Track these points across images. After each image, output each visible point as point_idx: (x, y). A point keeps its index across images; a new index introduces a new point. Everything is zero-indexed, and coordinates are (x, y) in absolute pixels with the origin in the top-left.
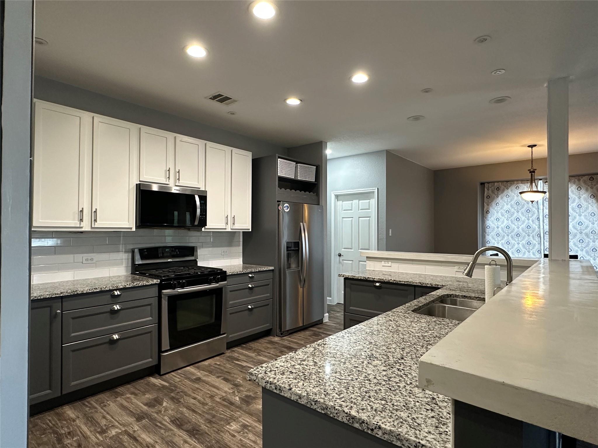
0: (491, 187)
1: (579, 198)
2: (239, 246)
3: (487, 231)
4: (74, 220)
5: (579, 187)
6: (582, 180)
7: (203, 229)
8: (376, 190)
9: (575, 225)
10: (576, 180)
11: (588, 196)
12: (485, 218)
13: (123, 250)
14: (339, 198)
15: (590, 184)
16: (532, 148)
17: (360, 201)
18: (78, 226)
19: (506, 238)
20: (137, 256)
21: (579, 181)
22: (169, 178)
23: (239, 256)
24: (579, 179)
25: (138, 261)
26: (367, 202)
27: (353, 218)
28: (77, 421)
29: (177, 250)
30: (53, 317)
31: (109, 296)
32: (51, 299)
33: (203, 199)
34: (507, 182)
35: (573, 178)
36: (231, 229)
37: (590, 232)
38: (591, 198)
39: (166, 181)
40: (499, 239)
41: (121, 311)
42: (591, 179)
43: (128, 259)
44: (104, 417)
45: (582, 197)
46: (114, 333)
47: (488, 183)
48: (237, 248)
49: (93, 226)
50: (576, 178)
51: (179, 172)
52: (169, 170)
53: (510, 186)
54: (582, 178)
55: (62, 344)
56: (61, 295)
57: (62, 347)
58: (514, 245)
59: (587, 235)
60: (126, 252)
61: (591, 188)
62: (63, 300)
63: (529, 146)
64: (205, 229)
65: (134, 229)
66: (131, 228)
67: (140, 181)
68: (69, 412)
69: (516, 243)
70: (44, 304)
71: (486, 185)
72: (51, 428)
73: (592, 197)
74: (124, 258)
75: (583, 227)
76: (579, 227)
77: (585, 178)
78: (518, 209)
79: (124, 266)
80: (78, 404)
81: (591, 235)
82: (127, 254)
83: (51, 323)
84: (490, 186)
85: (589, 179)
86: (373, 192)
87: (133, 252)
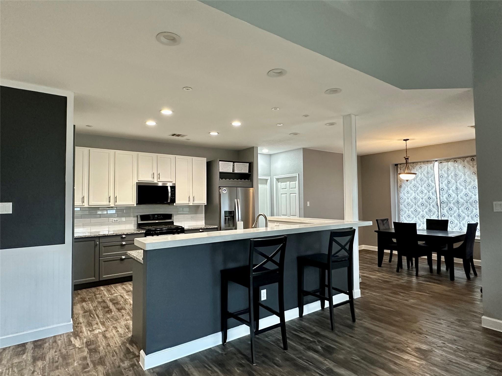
0: (402, 168)
1: (465, 175)
2: (202, 213)
3: (401, 202)
4: (107, 202)
5: (464, 166)
6: (466, 160)
7: (174, 204)
8: (298, 175)
9: (463, 196)
10: (462, 161)
11: (471, 173)
12: (399, 191)
13: (133, 216)
14: (279, 180)
15: (471, 164)
16: (406, 141)
17: (291, 183)
18: (108, 204)
19: (414, 207)
20: (139, 219)
21: (464, 162)
22: (154, 178)
23: (202, 220)
24: (464, 160)
25: (140, 222)
26: (294, 183)
27: (286, 194)
28: (104, 291)
29: (161, 216)
30: (96, 245)
31: (120, 238)
32: (94, 237)
33: (173, 188)
34: (413, 163)
35: (459, 159)
36: (193, 204)
37: (473, 201)
38: (472, 174)
39: (152, 179)
40: (409, 207)
41: (126, 245)
42: (473, 160)
43: (135, 221)
44: (114, 291)
45: (467, 174)
46: (123, 255)
47: (400, 164)
48: (201, 215)
49: (115, 204)
50: (461, 160)
51: (159, 174)
52: (154, 174)
53: (415, 166)
54: (466, 159)
55: (99, 258)
56: (99, 236)
57: (99, 259)
58: (420, 212)
59: (471, 204)
60: (134, 217)
61: (472, 167)
62: (100, 238)
63: (404, 140)
64: (176, 204)
65: (135, 205)
66: (134, 205)
67: (138, 181)
68: (102, 288)
69: (421, 211)
70: (93, 239)
71: (399, 166)
72: (93, 292)
73: (474, 174)
74: (133, 220)
75: (468, 198)
76: (465, 198)
77: (468, 159)
78: (422, 184)
79: (133, 224)
80: (106, 286)
81: (474, 204)
82: (134, 218)
83: (95, 248)
84: (402, 166)
85: (470, 159)
86: (296, 177)
87: (137, 217)
